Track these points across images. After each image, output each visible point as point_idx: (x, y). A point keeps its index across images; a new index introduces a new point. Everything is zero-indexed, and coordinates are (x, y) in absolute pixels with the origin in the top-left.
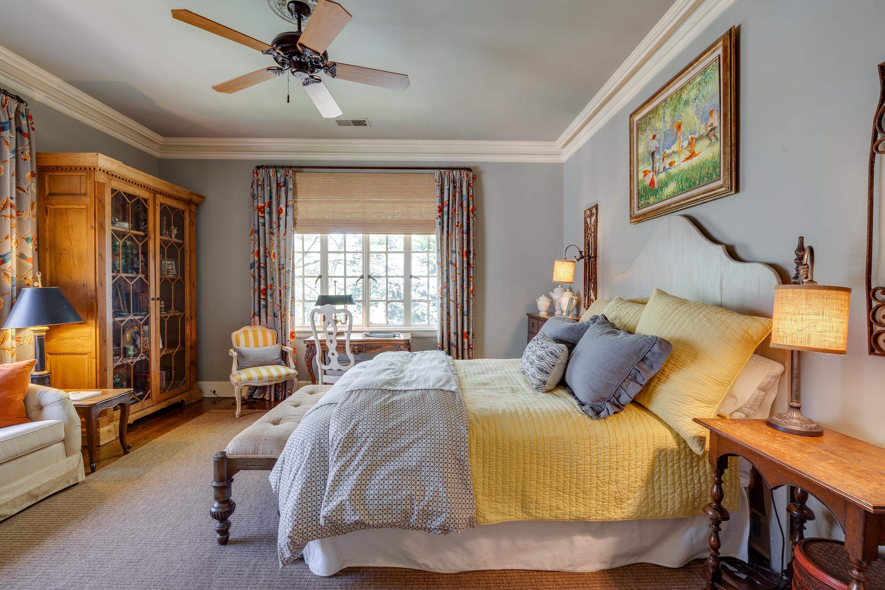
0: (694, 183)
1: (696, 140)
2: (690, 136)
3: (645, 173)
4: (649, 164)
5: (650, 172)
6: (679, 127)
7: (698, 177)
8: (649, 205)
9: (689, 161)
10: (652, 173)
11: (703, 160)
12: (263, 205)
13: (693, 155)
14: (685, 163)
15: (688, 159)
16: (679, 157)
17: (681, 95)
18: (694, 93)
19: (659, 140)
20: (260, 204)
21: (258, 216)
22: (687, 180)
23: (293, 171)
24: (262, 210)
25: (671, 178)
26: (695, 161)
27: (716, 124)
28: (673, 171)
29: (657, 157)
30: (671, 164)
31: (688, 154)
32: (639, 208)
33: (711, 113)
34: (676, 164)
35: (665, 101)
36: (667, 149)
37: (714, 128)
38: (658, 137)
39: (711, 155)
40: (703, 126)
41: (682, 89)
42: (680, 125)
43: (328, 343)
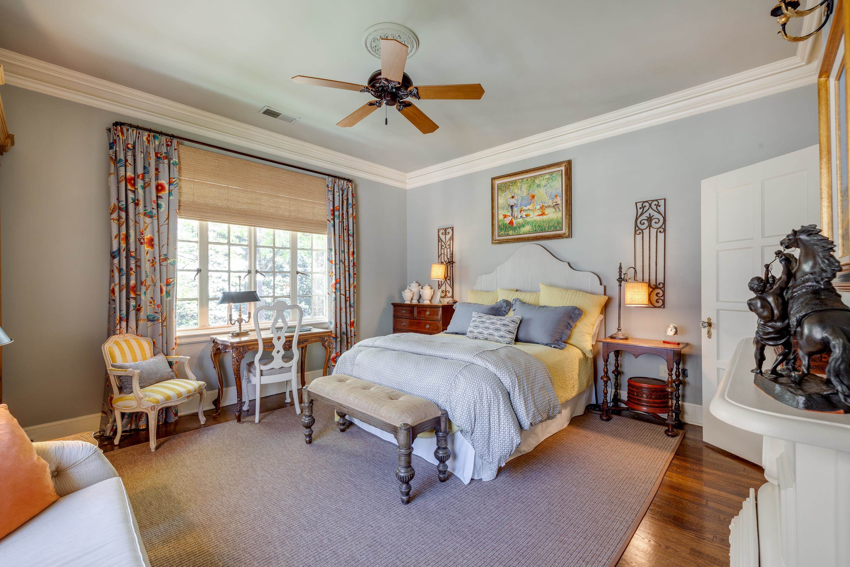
0: (545, 229)
1: (546, 207)
2: (541, 204)
3: (505, 216)
4: (509, 212)
5: (509, 216)
6: (533, 197)
7: (547, 226)
8: (508, 235)
9: (541, 217)
10: (511, 218)
11: (550, 219)
12: (133, 176)
13: (543, 214)
14: (538, 217)
15: (540, 215)
16: (534, 213)
17: (534, 181)
18: (543, 183)
19: (517, 200)
20: (130, 174)
21: (126, 190)
22: (539, 226)
23: (177, 142)
24: (133, 182)
25: (528, 223)
26: (544, 217)
27: (559, 202)
28: (528, 219)
29: (515, 209)
30: (526, 215)
31: (540, 213)
32: (499, 236)
33: (556, 196)
34: (531, 216)
35: (522, 179)
36: (524, 206)
37: (558, 204)
38: (516, 197)
39: (556, 217)
40: (551, 201)
41: (535, 177)
42: (534, 196)
43: (275, 342)
